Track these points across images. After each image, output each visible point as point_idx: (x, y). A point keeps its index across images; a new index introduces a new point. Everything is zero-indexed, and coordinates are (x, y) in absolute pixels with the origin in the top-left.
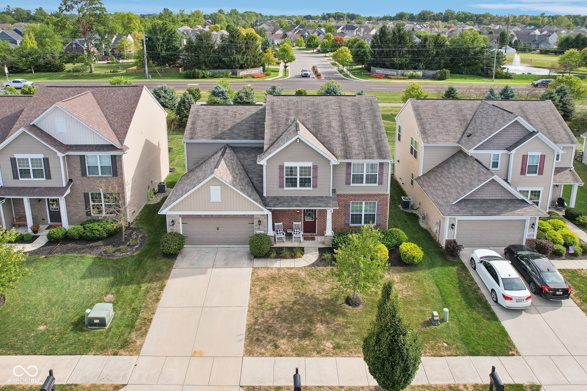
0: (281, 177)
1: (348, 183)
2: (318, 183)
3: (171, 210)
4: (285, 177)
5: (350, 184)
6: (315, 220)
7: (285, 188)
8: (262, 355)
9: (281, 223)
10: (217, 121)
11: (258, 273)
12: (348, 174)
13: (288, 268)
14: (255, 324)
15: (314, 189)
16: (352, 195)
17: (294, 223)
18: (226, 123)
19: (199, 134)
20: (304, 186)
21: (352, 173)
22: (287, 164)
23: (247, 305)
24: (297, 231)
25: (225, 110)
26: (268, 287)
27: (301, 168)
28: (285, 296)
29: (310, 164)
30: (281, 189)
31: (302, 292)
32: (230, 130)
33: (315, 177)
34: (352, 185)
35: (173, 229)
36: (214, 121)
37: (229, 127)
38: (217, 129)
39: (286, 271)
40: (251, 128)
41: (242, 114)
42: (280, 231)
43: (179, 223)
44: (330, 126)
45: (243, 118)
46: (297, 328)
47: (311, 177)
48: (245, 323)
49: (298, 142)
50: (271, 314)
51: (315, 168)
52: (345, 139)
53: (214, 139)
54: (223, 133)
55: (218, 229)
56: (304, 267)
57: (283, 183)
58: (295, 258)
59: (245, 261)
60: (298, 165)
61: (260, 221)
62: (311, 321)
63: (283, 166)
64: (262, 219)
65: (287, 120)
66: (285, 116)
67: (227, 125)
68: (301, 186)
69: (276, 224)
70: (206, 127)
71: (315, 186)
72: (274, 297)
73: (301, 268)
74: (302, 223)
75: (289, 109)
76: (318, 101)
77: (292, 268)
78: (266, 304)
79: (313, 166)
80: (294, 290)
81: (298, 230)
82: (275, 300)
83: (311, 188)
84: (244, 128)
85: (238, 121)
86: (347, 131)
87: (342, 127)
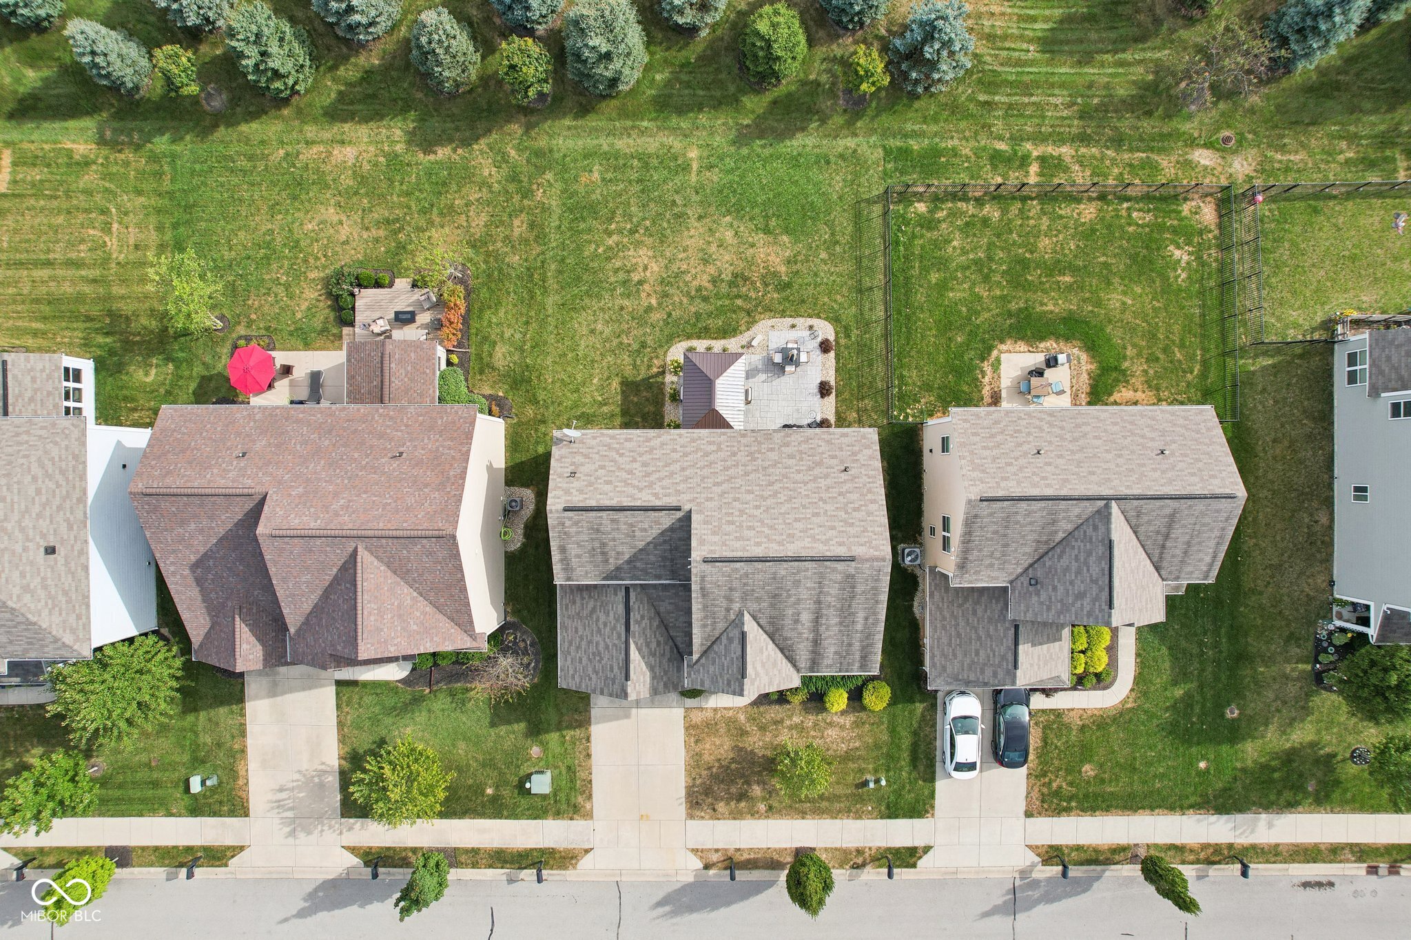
8: (702, 818)
10: (603, 545)
11: (691, 715)
13: (726, 709)
14: (693, 786)
18: (620, 549)
23: (683, 761)
25: (613, 521)
32: (629, 562)
36: (597, 544)
37: (627, 557)
38: (607, 561)
39: (723, 714)
40: (664, 558)
41: (645, 530)
44: (797, 621)
45: (649, 539)
46: (733, 790)
48: (684, 785)
52: (816, 642)
53: (604, 579)
54: (618, 569)
56: (745, 706)
62: (748, 783)
65: (728, 610)
66: (724, 604)
67: (623, 553)
70: (586, 557)
73: (741, 708)
75: (731, 589)
76: (783, 572)
77: (730, 709)
84: (652, 558)
85: (641, 545)
86: (822, 629)
87: (817, 620)
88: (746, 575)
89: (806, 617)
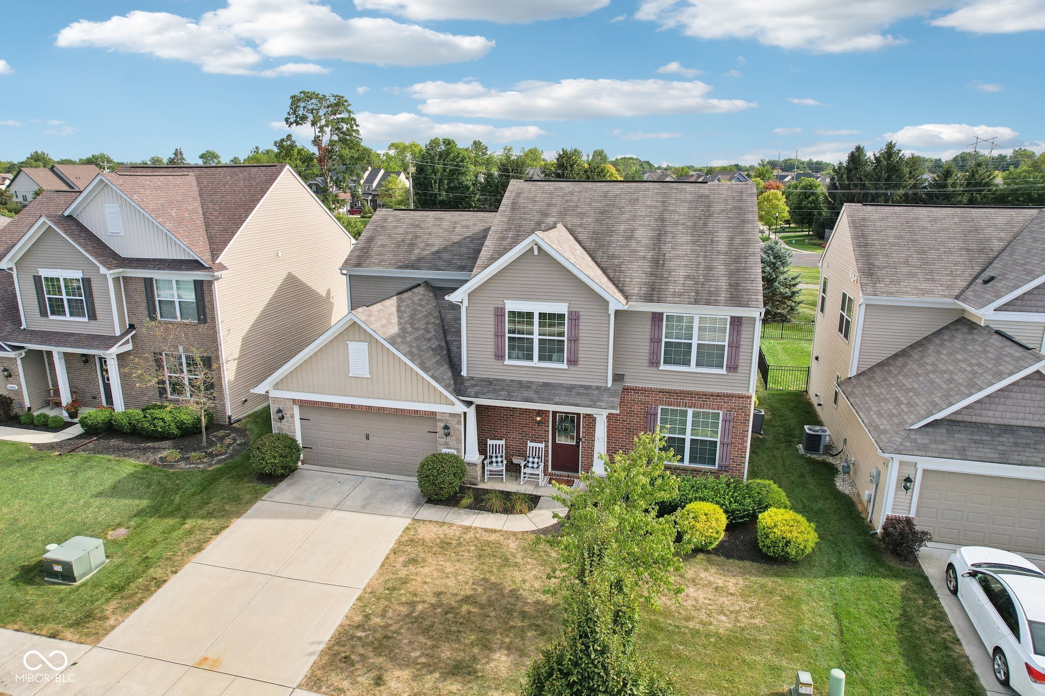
0: (499, 335)
1: (654, 363)
2: (582, 355)
3: (279, 386)
4: (507, 335)
5: (657, 364)
6: (578, 443)
7: (507, 362)
9: (503, 442)
10: (416, 237)
11: (419, 530)
12: (655, 341)
13: (486, 530)
14: (358, 627)
15: (573, 368)
16: (662, 391)
17: (530, 444)
18: (431, 242)
19: (375, 259)
20: (550, 359)
21: (664, 340)
22: (511, 306)
23: (363, 586)
24: (533, 463)
25: (437, 218)
26: (424, 560)
27: (542, 315)
28: (451, 582)
29: (561, 308)
30: (499, 362)
31: (493, 579)
32: (437, 255)
33: (574, 340)
34: (663, 367)
35: (282, 428)
36: (409, 237)
37: (435, 249)
38: (411, 252)
39: (478, 536)
40: (477, 251)
41: (468, 227)
42: (497, 457)
43: (293, 417)
45: (467, 235)
46: (446, 653)
47: (565, 339)
48: (338, 622)
49: (535, 252)
50: (402, 613)
51: (575, 317)
52: (658, 262)
53: (398, 268)
54: (420, 259)
55: (367, 438)
56: (523, 533)
57: (503, 349)
58: (511, 513)
59: (404, 507)
60: (537, 308)
61: (446, 427)
62: (487, 647)
63: (503, 309)
64: (452, 423)
65: (539, 224)
67: (433, 246)
68: (541, 358)
69: (490, 442)
70: (390, 247)
71: (573, 362)
72: (428, 580)
73: (514, 534)
74: (546, 446)
76: (617, 192)
77: (495, 531)
78: (403, 591)
79: (570, 313)
80: (477, 573)
81: (536, 460)
82: (426, 587)
83: (565, 366)
84: (462, 250)
85: (457, 239)
86: (666, 248)
87: (658, 239)
88: (572, 193)
89: (643, 235)
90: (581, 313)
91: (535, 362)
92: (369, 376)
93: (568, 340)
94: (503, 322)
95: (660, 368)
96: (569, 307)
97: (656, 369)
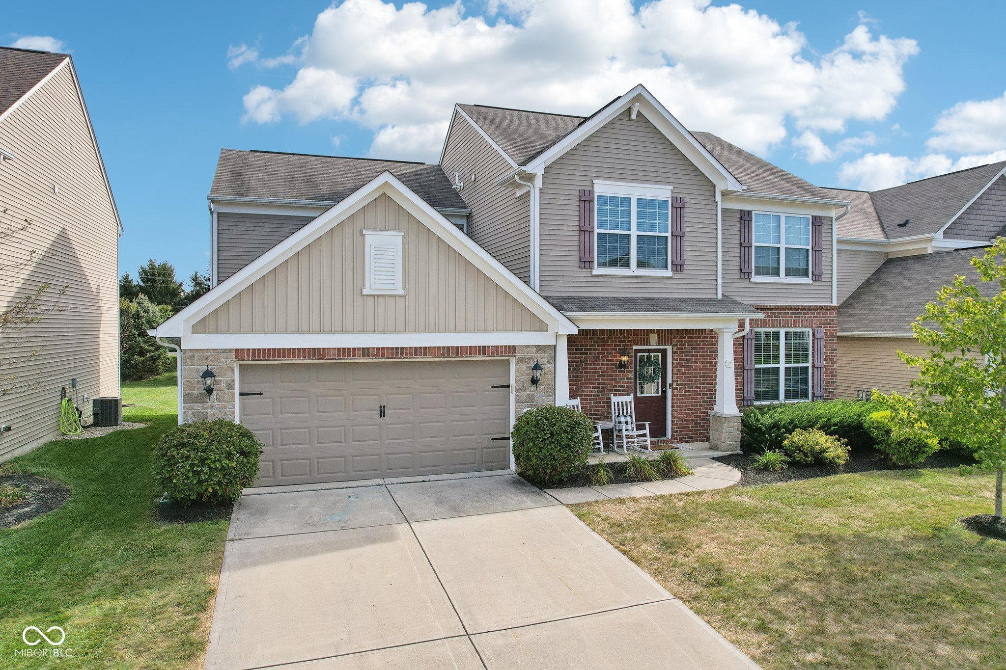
0: (585, 231)
1: (744, 274)
2: (689, 257)
3: (201, 326)
4: (597, 231)
5: (749, 275)
6: (664, 392)
7: (597, 271)
12: (745, 246)
15: (679, 275)
20: (651, 264)
21: (754, 244)
22: (602, 188)
27: (641, 202)
29: (663, 193)
30: (585, 273)
33: (678, 236)
34: (755, 278)
35: (205, 414)
43: (231, 387)
47: (669, 235)
49: (634, 116)
51: (679, 206)
55: (382, 414)
57: (591, 251)
60: (633, 192)
61: (538, 367)
63: (591, 192)
68: (641, 264)
71: (678, 267)
79: (675, 199)
83: (668, 273)
90: (686, 201)
91: (633, 270)
92: (402, 292)
93: (672, 235)
94: (591, 211)
95: (752, 280)
96: (672, 192)
97: (747, 281)
